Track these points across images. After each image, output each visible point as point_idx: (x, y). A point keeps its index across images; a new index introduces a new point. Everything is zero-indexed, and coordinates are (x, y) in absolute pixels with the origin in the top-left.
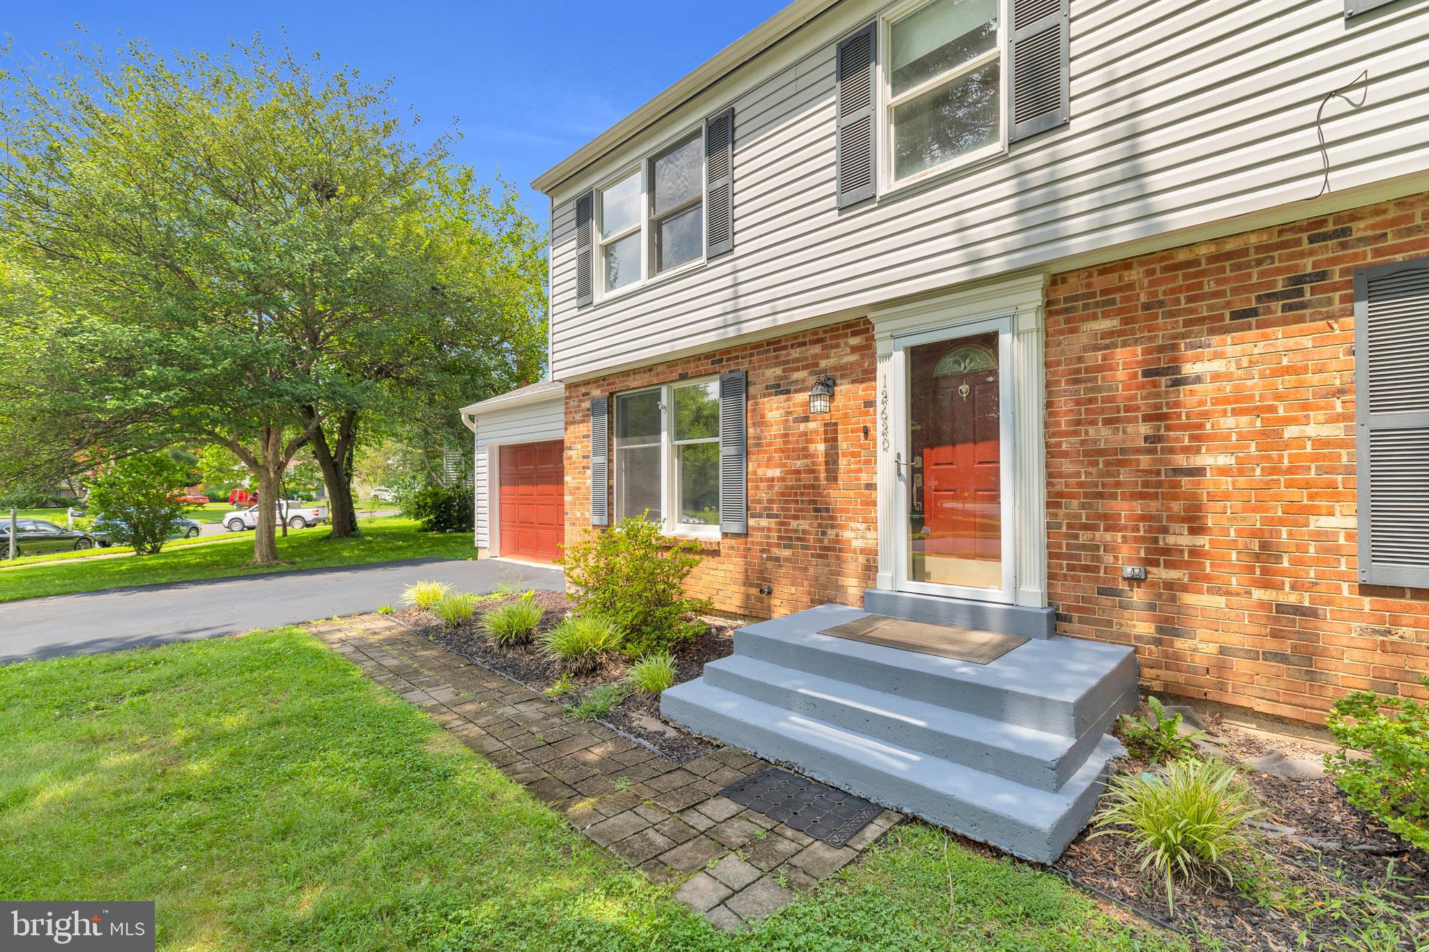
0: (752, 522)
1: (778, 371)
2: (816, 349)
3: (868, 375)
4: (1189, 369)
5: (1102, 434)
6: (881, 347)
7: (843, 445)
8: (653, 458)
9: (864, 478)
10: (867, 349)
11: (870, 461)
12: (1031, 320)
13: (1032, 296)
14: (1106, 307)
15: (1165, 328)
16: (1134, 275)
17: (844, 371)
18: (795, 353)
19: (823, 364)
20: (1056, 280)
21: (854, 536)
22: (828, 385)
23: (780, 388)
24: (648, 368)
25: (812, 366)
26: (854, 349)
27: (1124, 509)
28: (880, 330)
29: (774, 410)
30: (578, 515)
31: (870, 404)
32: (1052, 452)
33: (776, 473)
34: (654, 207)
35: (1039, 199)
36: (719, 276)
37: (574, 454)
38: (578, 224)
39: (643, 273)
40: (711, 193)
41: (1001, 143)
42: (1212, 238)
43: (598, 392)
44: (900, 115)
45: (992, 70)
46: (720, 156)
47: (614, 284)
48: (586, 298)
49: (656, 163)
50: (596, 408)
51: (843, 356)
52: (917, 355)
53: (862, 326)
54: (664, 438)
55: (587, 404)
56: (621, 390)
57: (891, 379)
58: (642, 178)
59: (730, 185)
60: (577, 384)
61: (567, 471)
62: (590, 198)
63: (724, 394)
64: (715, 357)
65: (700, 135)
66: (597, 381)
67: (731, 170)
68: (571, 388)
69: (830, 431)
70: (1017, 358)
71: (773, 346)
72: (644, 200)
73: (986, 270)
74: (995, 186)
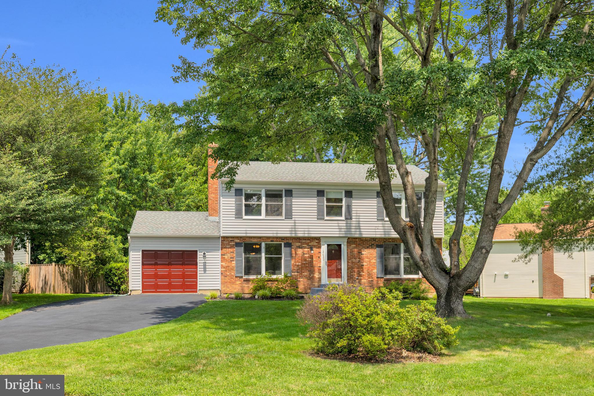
0: (293, 274)
1: (300, 244)
2: (309, 241)
3: (320, 247)
4: (363, 253)
5: (354, 260)
6: (322, 243)
7: (314, 259)
8: (260, 258)
9: (319, 265)
10: (319, 243)
11: (320, 262)
12: (346, 243)
13: (346, 240)
14: (354, 243)
15: (361, 247)
16: (357, 240)
17: (315, 246)
18: (304, 241)
19: (310, 244)
20: (349, 238)
21: (317, 275)
22: (312, 249)
23: (299, 247)
24: (260, 238)
25: (308, 244)
26: (317, 243)
27: (356, 270)
28: (322, 240)
29: (300, 251)
30: (228, 274)
31: (320, 252)
32: (348, 262)
33: (300, 264)
34: (266, 201)
35: (349, 228)
36: (289, 223)
37: (226, 257)
38: (236, 195)
39: (263, 216)
40: (286, 205)
41: (343, 218)
42: (365, 238)
43: (238, 241)
44: (327, 207)
45: (341, 207)
46: (289, 198)
47: (246, 214)
48: (238, 215)
49: (267, 191)
50: (238, 245)
51: (314, 243)
52: (328, 245)
53: (318, 239)
54: (263, 255)
55: (233, 243)
56: (248, 241)
57: (324, 249)
58: (263, 193)
59: (291, 205)
60: (227, 237)
61: (222, 261)
62: (241, 190)
63: (285, 247)
64: (283, 239)
65: (282, 191)
66: (237, 238)
67: (292, 202)
68: (225, 238)
69: (311, 257)
70: (344, 248)
71: (299, 239)
72: (264, 199)
73: (341, 235)
74: (343, 224)
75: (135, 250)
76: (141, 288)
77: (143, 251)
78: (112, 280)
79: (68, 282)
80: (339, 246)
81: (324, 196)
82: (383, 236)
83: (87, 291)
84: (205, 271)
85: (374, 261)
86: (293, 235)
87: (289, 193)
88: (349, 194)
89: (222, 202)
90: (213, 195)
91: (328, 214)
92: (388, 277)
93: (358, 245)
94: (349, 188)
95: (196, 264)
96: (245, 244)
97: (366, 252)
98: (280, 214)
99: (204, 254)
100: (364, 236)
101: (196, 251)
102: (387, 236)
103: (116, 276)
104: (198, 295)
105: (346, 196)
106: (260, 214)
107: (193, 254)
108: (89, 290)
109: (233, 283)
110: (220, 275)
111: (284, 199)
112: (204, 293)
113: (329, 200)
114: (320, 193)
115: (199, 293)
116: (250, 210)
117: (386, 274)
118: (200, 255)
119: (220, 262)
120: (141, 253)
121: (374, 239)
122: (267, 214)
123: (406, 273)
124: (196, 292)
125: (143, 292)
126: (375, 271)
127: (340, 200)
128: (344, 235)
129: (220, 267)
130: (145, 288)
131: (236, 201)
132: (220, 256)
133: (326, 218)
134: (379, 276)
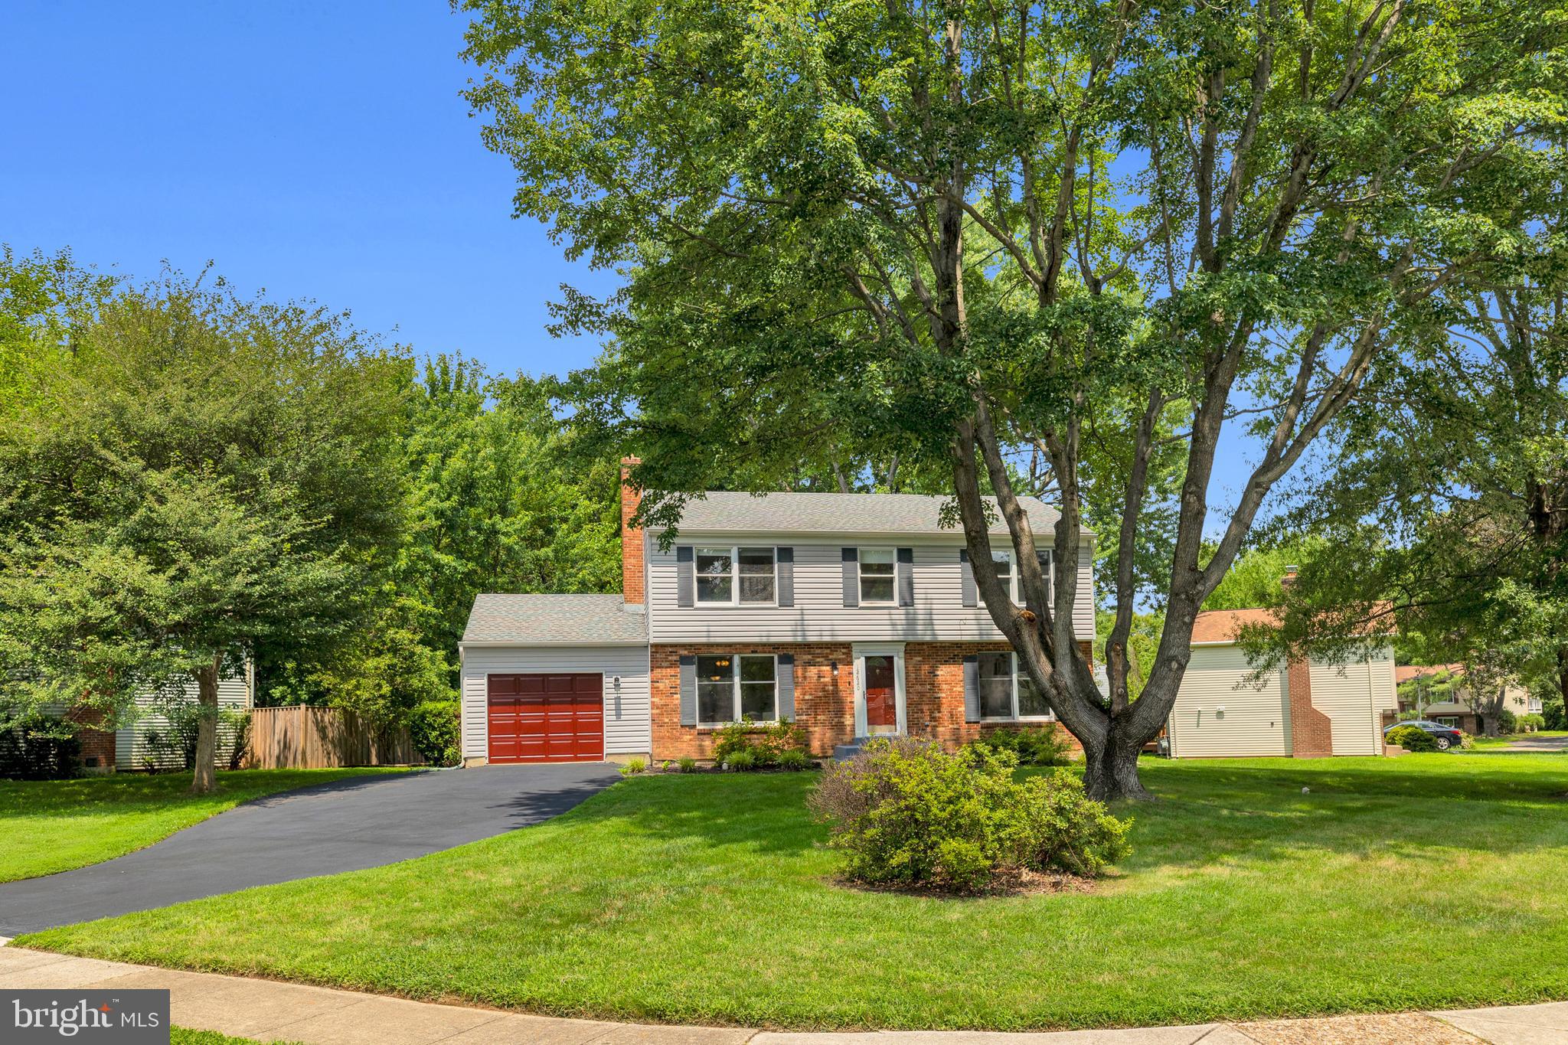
0: (798, 718)
1: (811, 657)
2: (828, 651)
3: (850, 663)
4: (938, 673)
5: (919, 688)
6: (854, 655)
7: (841, 687)
8: (731, 687)
9: (849, 699)
10: (849, 654)
11: (852, 693)
12: (902, 654)
13: (902, 648)
14: (919, 654)
15: (934, 661)
16: (926, 647)
17: (841, 661)
18: (819, 651)
19: (831, 656)
20: (908, 644)
21: (848, 721)
22: (834, 666)
23: (809, 663)
24: (730, 645)
25: (826, 657)
26: (844, 654)
27: (925, 708)
28: (855, 648)
29: (812, 672)
30: (666, 720)
31: (851, 673)
32: (908, 692)
33: (812, 697)
34: (741, 571)
35: (911, 622)
36: (790, 615)
37: (661, 685)
38: (679, 560)
39: (735, 600)
40: (780, 578)
41: (896, 603)
42: (942, 642)
43: (685, 653)
44: (863, 581)
45: (891, 580)
46: (786, 565)
47: (701, 598)
48: (685, 602)
49: (741, 551)
50: (685, 661)
51: (839, 655)
52: (868, 659)
53: (847, 646)
54: (737, 680)
55: (675, 658)
56: (705, 653)
57: (859, 665)
58: (734, 555)
59: (791, 578)
60: (663, 646)
61: (653, 695)
62: (690, 549)
63: (780, 663)
64: (776, 646)
65: (771, 550)
66: (683, 646)
67: (792, 572)
68: (658, 647)
69: (835, 682)
70: (899, 664)
71: (808, 647)
72: (735, 566)
73: (896, 638)
74: (900, 615)
75: (474, 675)
76: (486, 754)
77: (490, 676)
78: (427, 738)
79: (332, 742)
80: (890, 659)
81: (855, 559)
82: (977, 638)
83: (374, 761)
84: (618, 715)
85: (959, 689)
86: (799, 639)
87: (786, 554)
88: (905, 555)
89: (650, 574)
90: (633, 561)
91: (866, 595)
92: (990, 720)
93: (926, 659)
94: (905, 544)
95: (600, 702)
96: (700, 659)
97: (944, 672)
98: (770, 597)
99: (617, 680)
100: (941, 638)
101: (600, 675)
102: (985, 638)
103: (434, 729)
104: (605, 765)
105: (900, 560)
106: (729, 599)
107: (594, 682)
108: (378, 756)
109: (677, 739)
110: (649, 722)
111: (776, 566)
112: (616, 760)
113: (866, 568)
114: (849, 554)
115: (607, 760)
116: (708, 589)
117: (984, 714)
118: (607, 682)
119: (649, 695)
120: (485, 681)
121: (958, 645)
122: (743, 597)
123: (1024, 711)
124: (601, 758)
125: (491, 761)
126: (962, 709)
127: (889, 568)
128: (901, 638)
129: (649, 706)
130: (494, 751)
131: (679, 572)
132: (649, 685)
133: (862, 604)
134: (973, 718)
